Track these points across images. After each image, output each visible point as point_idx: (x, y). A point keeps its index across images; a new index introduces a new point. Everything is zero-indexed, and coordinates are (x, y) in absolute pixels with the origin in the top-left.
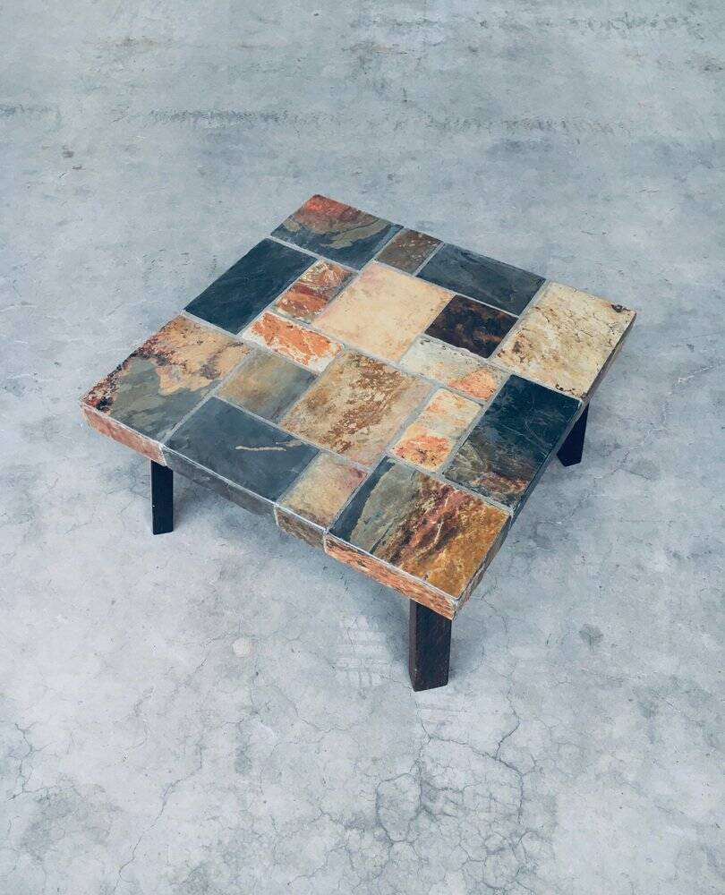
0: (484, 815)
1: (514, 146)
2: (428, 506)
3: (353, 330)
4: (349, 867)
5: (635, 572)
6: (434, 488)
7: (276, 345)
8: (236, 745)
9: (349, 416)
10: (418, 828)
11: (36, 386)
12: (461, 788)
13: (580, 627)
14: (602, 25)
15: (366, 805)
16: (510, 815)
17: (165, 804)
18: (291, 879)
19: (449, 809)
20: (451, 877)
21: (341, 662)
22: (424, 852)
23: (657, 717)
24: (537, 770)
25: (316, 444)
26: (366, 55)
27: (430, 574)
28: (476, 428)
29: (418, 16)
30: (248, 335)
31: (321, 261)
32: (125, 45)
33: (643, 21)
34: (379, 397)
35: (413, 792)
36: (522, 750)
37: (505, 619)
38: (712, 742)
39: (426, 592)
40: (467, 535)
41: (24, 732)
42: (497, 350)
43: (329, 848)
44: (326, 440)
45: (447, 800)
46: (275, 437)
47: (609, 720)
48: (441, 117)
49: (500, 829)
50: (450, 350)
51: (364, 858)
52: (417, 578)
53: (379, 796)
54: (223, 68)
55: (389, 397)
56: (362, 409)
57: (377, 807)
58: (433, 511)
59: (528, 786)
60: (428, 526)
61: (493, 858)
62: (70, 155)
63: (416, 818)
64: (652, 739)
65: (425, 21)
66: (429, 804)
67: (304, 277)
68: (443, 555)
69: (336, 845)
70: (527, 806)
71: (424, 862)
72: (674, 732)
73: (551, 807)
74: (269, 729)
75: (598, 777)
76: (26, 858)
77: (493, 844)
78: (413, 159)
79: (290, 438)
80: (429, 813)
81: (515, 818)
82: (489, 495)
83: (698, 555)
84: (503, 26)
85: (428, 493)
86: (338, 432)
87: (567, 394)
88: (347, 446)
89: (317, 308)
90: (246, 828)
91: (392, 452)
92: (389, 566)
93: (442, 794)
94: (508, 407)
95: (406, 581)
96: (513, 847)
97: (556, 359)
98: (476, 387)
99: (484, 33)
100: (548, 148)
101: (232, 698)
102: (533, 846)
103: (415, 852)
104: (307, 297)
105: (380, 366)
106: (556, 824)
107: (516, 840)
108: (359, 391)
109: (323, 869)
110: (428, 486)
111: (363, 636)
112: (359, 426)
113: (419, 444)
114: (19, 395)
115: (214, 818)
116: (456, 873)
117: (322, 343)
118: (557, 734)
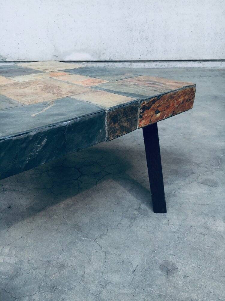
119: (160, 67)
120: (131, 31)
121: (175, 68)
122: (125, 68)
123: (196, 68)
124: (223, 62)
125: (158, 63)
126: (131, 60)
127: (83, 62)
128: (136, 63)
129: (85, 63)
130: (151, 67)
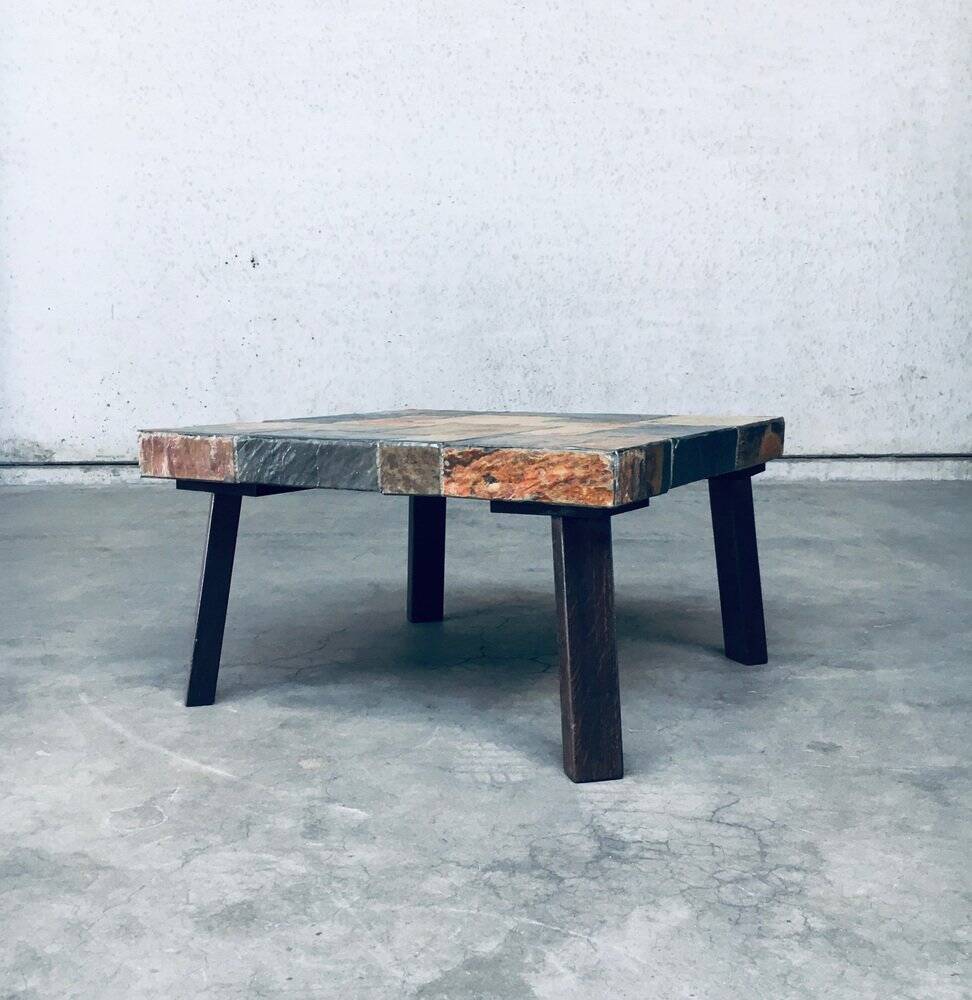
0: (705, 858)
4: (494, 897)
8: (303, 822)
10: (602, 869)
12: (663, 841)
13: (806, 743)
15: (518, 854)
16: (747, 856)
17: (187, 862)
18: (397, 907)
19: (648, 855)
20: (663, 901)
21: (462, 768)
22: (614, 884)
23: (946, 790)
24: (779, 827)
35: (588, 845)
36: (750, 813)
43: (459, 885)
47: (875, 794)
49: (735, 866)
51: (517, 890)
53: (534, 849)
57: (533, 856)
59: (768, 837)
61: (729, 885)
63: (596, 861)
64: (945, 804)
66: (616, 852)
69: (470, 882)
70: (773, 850)
74: (355, 810)
77: (725, 876)
80: (617, 858)
81: (754, 858)
83: (951, 704)
90: (319, 874)
93: (634, 846)
96: (760, 877)
101: (297, 793)
102: (793, 876)
103: (599, 884)
106: (824, 860)
107: (764, 873)
111: (491, 754)
115: (267, 870)
116: (673, 898)
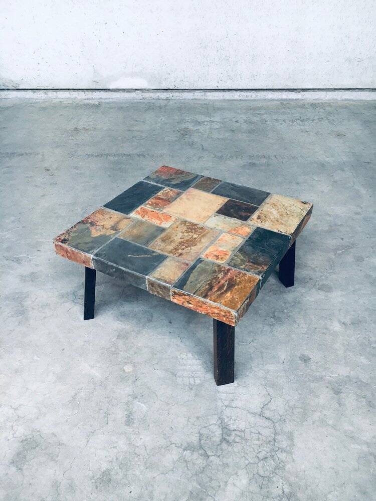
0: (256, 442)
1: (253, 165)
2: (220, 276)
3: (182, 212)
4: (186, 468)
5: (324, 331)
6: (223, 269)
7: (146, 218)
8: (125, 413)
9: (181, 243)
10: (222, 450)
11: (28, 259)
12: (243, 430)
13: (299, 355)
14: (290, 121)
15: (194, 439)
16: (270, 441)
17: (88, 441)
18: (155, 475)
19: (237, 439)
20: (240, 472)
21: (180, 374)
22: (225, 460)
23: (342, 394)
24: (282, 421)
25: (166, 254)
26: (185, 133)
27: (223, 301)
28: (242, 247)
29: (207, 119)
30: (133, 215)
31: (167, 189)
32: (74, 130)
33: (308, 119)
34: (195, 236)
35: (218, 432)
36: (274, 411)
37: (262, 353)
38: (370, 404)
39: (221, 311)
40: (240, 287)
41: (15, 409)
42: (250, 218)
43: (175, 460)
44: (171, 252)
45: (237, 436)
46: (146, 252)
47: (317, 396)
48: (220, 155)
49: (265, 448)
50: (228, 219)
51: (194, 464)
52: (217, 304)
53: (201, 435)
54: (120, 138)
55: (200, 236)
56: (187, 241)
57: (200, 440)
58: (223, 278)
59: (278, 428)
60: (221, 283)
61: (262, 462)
62: (48, 170)
63: (220, 444)
64: (340, 405)
65: (210, 121)
66: (227, 438)
67: (159, 194)
68: (228, 294)
69: (179, 458)
70: (279, 437)
71: (226, 465)
72: (350, 400)
73: (290, 436)
74: (143, 405)
75: (314, 423)
76: (14, 469)
77: (261, 456)
78: (207, 170)
79: (153, 252)
80: (228, 442)
81: (272, 443)
82: (249, 271)
83: (355, 323)
84: (245, 122)
85: (220, 271)
86: (176, 249)
87: (283, 233)
88: (181, 254)
89: (165, 205)
90: (131, 451)
91: (203, 256)
92: (203, 299)
93: (234, 433)
94: (257, 239)
95: (211, 307)
96: (272, 456)
97: (277, 221)
98: (240, 232)
99: (238, 124)
100: (268, 165)
101: (124, 391)
102: (283, 456)
103: (220, 461)
104: (161, 201)
105: (196, 225)
106: (294, 445)
107: (274, 453)
108: (186, 234)
109: (172, 470)
110: (220, 269)
111: (190, 362)
112: (186, 247)
113: (215, 253)
114: (20, 263)
115: (114, 447)
116: (243, 470)
117: (168, 217)
118: (291, 404)
119: (245, 98)
120: (205, 48)
121: (265, 100)
122: (196, 99)
123: (292, 100)
124: (328, 93)
125: (242, 93)
126: (205, 88)
127: (137, 91)
128: (212, 93)
129: (138, 91)
130: (233, 99)
